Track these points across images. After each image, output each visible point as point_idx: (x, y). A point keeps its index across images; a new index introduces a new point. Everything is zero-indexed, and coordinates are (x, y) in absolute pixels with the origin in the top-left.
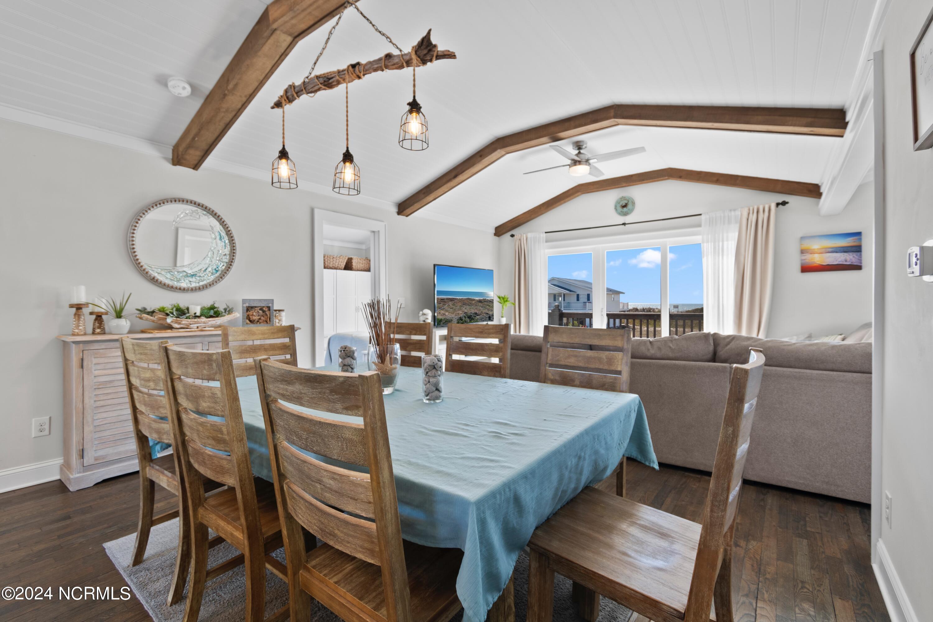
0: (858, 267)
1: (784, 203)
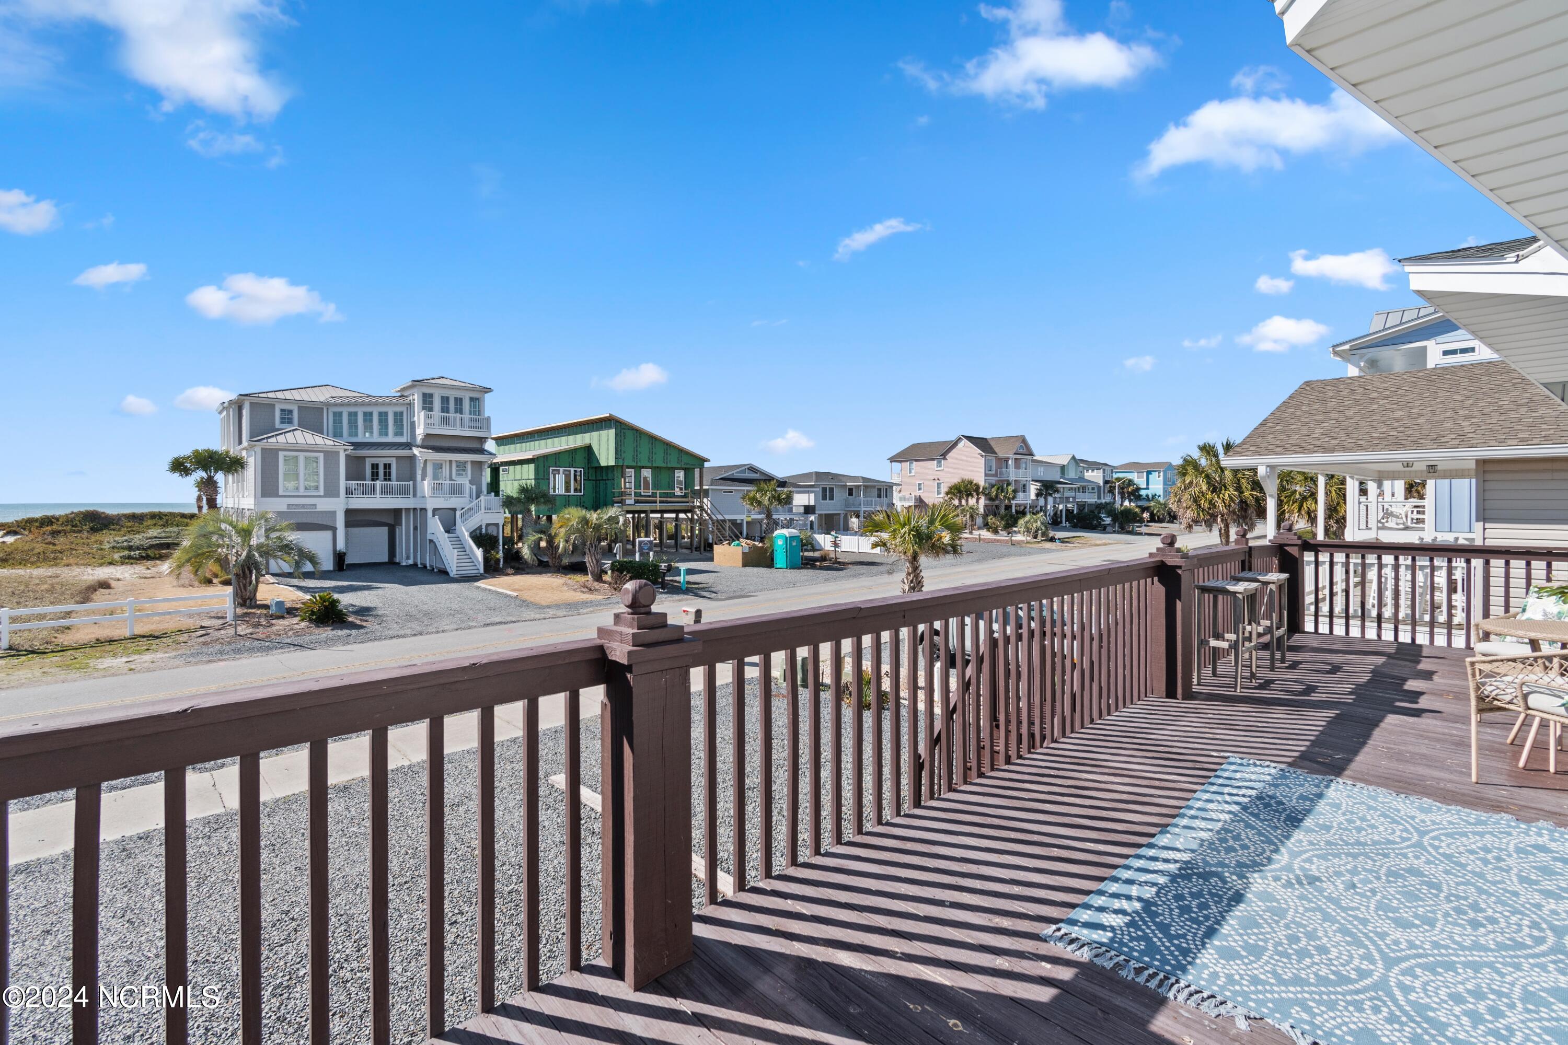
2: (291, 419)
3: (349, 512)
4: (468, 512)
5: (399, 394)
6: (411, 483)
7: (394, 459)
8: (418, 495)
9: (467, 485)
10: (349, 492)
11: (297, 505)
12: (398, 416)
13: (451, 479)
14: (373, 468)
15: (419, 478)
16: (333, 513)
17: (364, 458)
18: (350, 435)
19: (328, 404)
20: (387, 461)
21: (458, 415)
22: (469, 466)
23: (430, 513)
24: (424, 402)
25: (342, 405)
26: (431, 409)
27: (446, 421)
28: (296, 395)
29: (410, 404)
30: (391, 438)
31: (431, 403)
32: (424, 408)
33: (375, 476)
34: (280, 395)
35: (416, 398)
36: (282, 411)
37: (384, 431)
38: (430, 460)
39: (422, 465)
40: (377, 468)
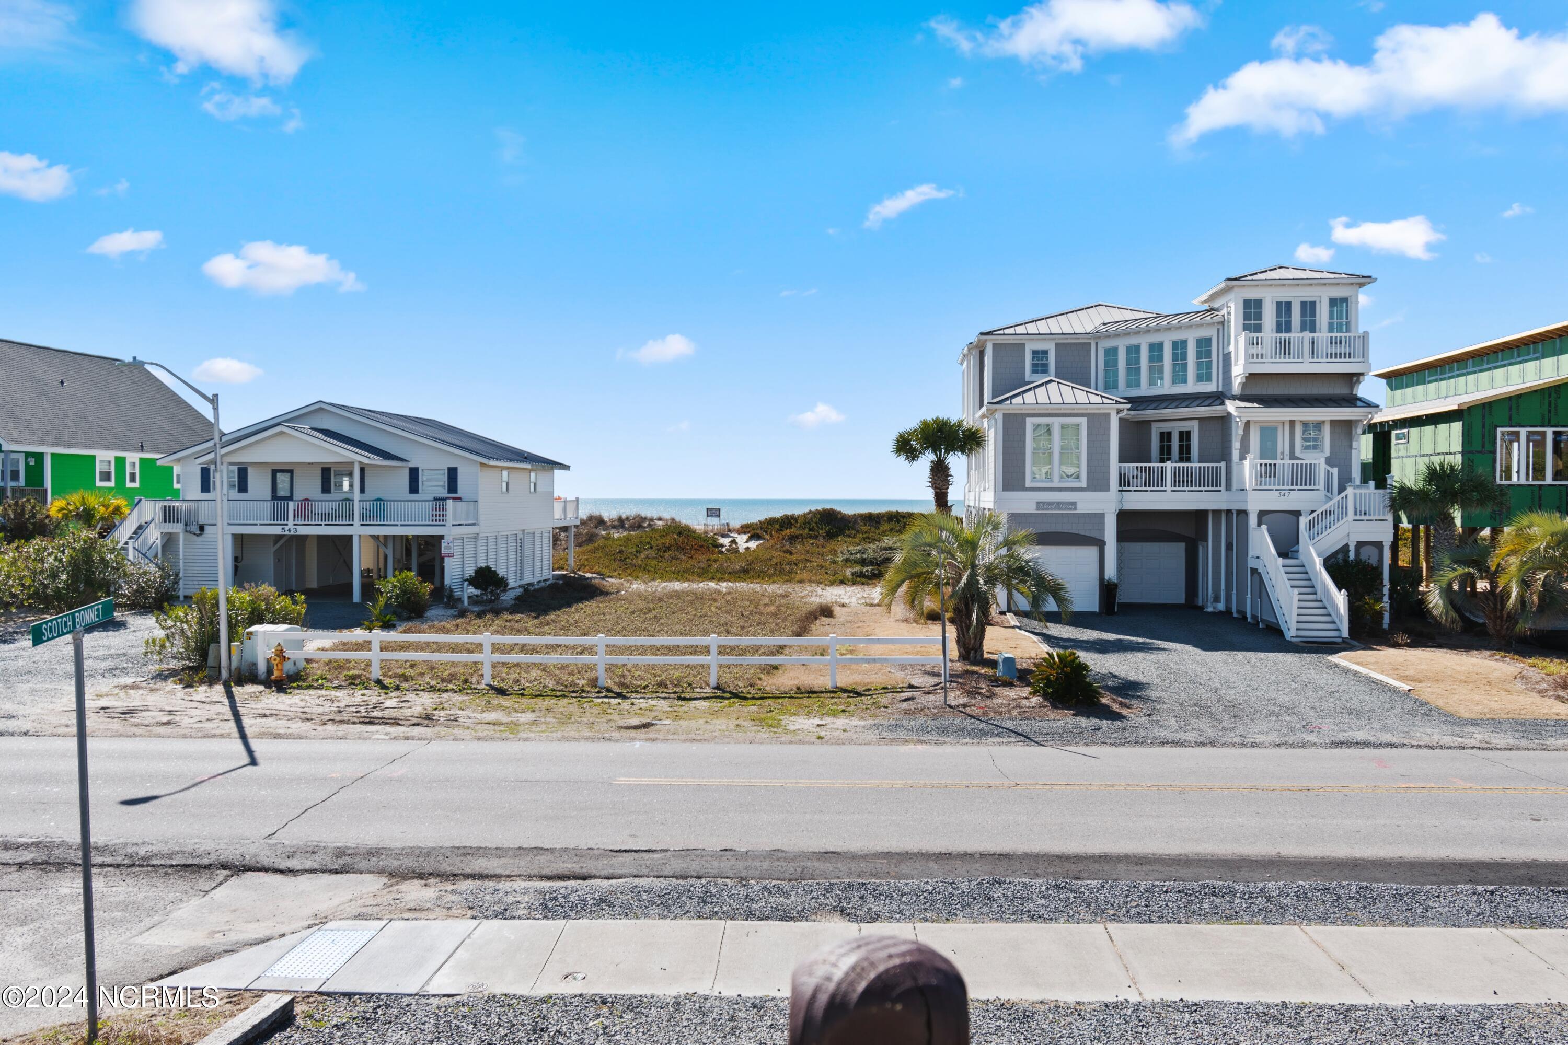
2: (1045, 365)
3: (1124, 516)
4: (1321, 520)
5: (1206, 306)
6: (1223, 464)
7: (1196, 424)
8: (1235, 486)
9: (1322, 466)
10: (1124, 481)
11: (1050, 503)
12: (1204, 345)
13: (1293, 456)
14: (1162, 440)
15: (1236, 455)
16: (1102, 516)
17: (1149, 423)
18: (1129, 385)
19: (1097, 335)
20: (1184, 426)
21: (1307, 335)
22: (1327, 430)
23: (1253, 520)
24: (1247, 316)
25: (1117, 335)
26: (1258, 329)
27: (1285, 348)
28: (1054, 326)
29: (1223, 323)
30: (1191, 387)
31: (1259, 316)
32: (1246, 328)
33: (1165, 455)
34: (1032, 328)
35: (1233, 310)
36: (1035, 353)
37: (1180, 376)
38: (1256, 422)
39: (1241, 432)
40: (1169, 440)
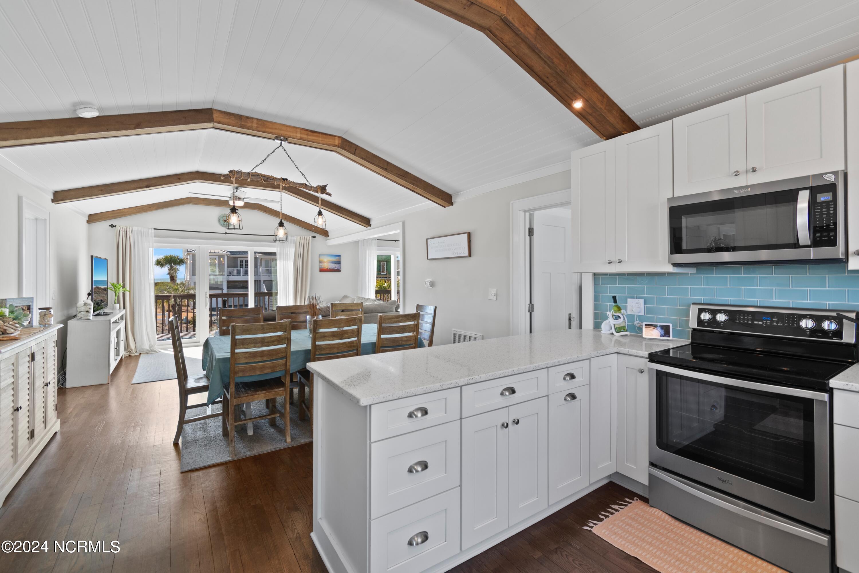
0: (339, 271)
1: (314, 237)
3: (228, 282)
8: (258, 274)
10: (229, 273)
14: (241, 263)
16: (222, 282)
17: (237, 258)
23: (262, 282)
33: (241, 266)
38: (264, 259)
39: (260, 261)
40: (243, 263)
